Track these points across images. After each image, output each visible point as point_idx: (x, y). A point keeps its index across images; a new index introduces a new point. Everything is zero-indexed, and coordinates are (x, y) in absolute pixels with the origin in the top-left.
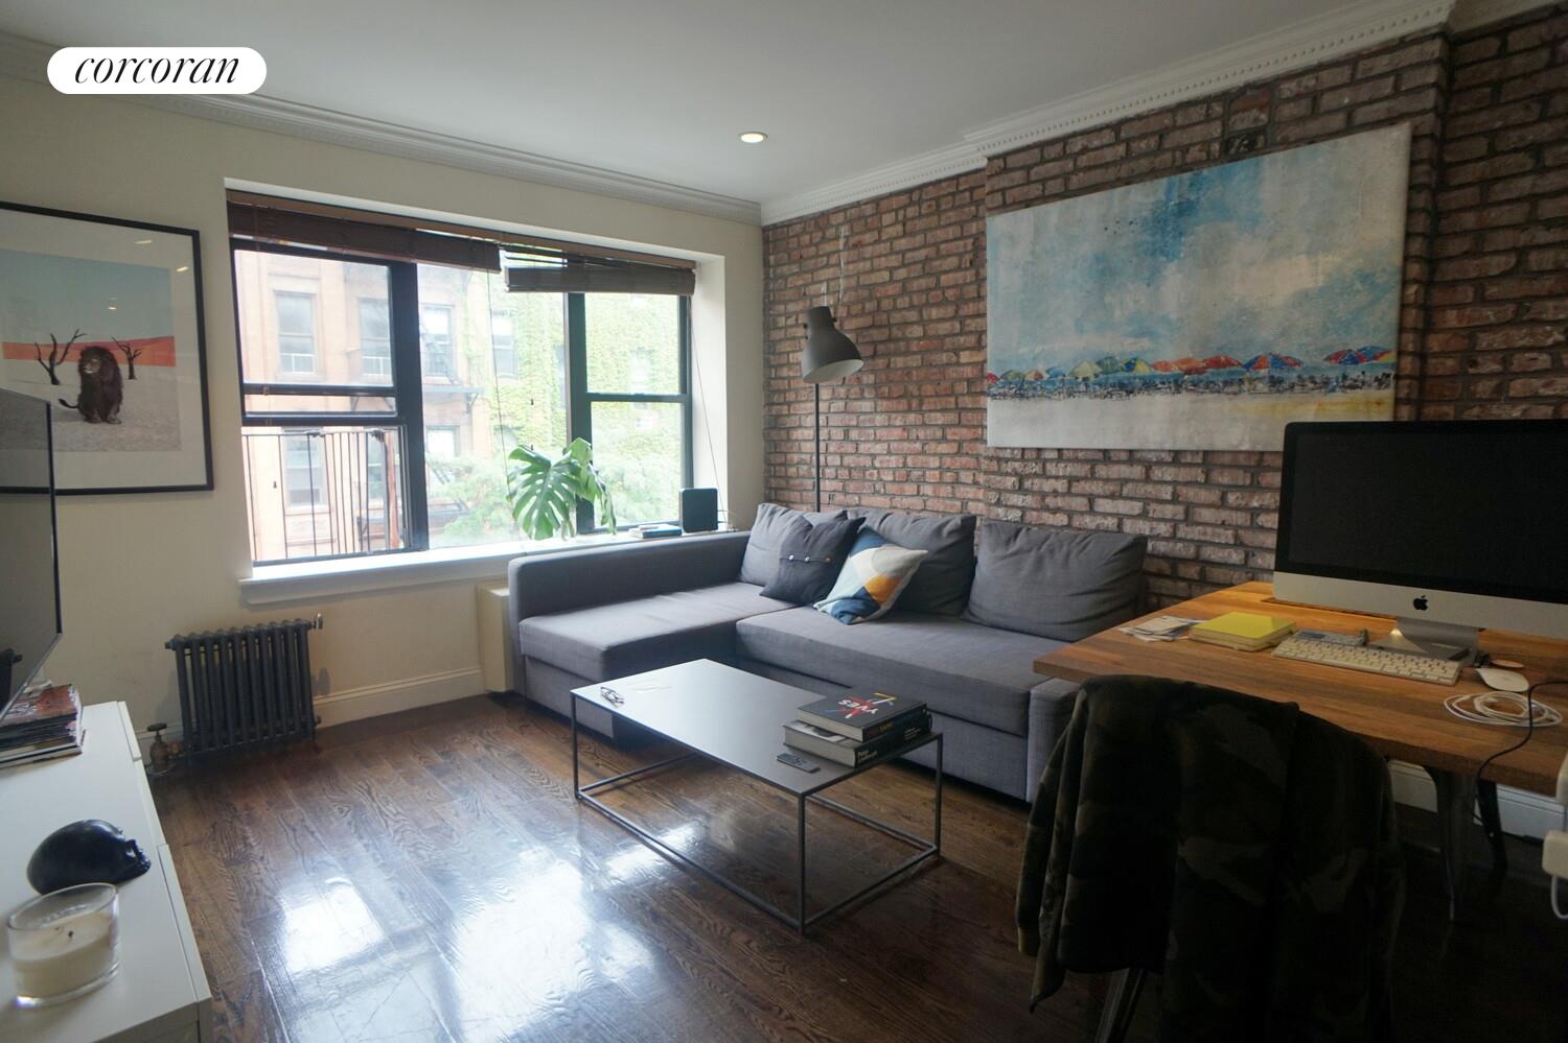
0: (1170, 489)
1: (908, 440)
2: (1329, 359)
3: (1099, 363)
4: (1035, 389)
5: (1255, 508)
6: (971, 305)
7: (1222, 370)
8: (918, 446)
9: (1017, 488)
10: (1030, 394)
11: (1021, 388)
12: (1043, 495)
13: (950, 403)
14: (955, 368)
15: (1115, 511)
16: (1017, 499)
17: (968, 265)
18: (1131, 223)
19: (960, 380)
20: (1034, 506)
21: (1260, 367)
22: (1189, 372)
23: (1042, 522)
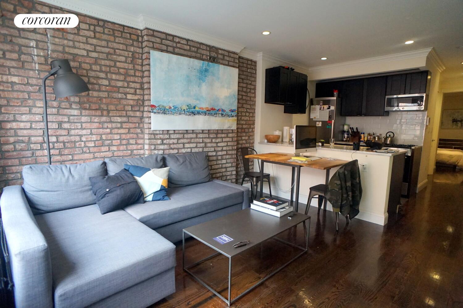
0: (202, 139)
1: (103, 128)
2: (229, 111)
3: (188, 106)
4: (169, 111)
5: (217, 142)
6: (132, 78)
7: (214, 111)
8: (108, 130)
9: (161, 143)
10: (167, 113)
11: (164, 111)
12: (170, 144)
13: (124, 114)
14: (125, 100)
15: (190, 147)
16: (162, 147)
17: (130, 62)
18: (195, 69)
19: (128, 105)
20: (168, 148)
21: (220, 111)
22: (207, 111)
23: (170, 153)
